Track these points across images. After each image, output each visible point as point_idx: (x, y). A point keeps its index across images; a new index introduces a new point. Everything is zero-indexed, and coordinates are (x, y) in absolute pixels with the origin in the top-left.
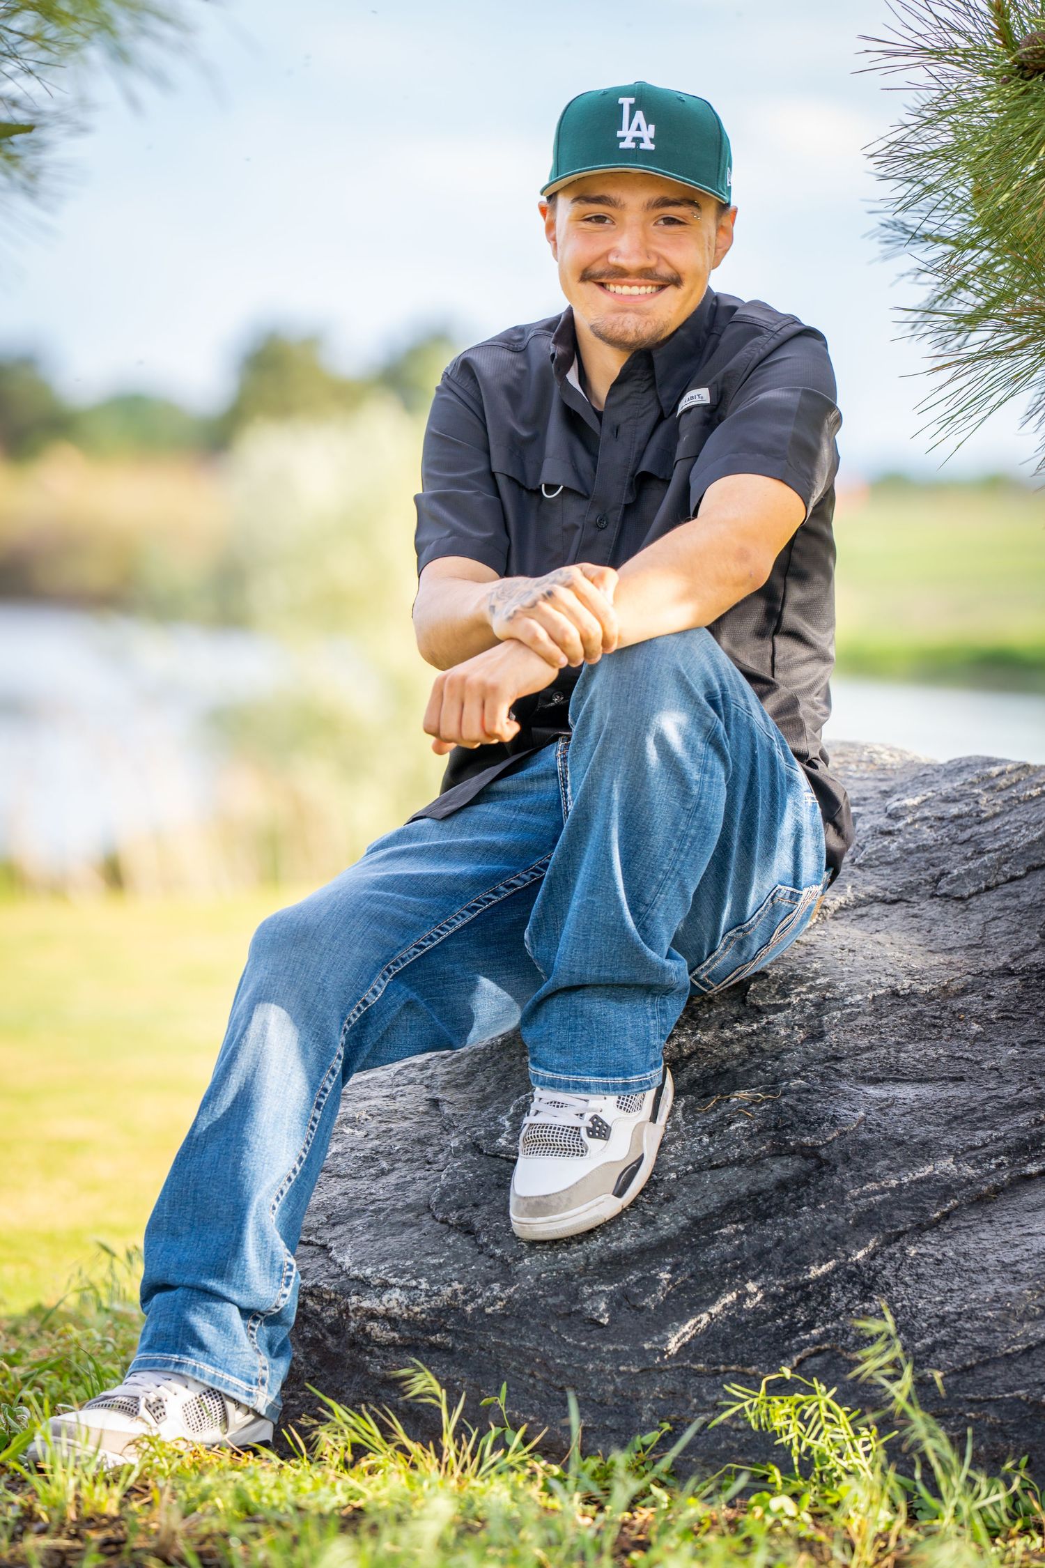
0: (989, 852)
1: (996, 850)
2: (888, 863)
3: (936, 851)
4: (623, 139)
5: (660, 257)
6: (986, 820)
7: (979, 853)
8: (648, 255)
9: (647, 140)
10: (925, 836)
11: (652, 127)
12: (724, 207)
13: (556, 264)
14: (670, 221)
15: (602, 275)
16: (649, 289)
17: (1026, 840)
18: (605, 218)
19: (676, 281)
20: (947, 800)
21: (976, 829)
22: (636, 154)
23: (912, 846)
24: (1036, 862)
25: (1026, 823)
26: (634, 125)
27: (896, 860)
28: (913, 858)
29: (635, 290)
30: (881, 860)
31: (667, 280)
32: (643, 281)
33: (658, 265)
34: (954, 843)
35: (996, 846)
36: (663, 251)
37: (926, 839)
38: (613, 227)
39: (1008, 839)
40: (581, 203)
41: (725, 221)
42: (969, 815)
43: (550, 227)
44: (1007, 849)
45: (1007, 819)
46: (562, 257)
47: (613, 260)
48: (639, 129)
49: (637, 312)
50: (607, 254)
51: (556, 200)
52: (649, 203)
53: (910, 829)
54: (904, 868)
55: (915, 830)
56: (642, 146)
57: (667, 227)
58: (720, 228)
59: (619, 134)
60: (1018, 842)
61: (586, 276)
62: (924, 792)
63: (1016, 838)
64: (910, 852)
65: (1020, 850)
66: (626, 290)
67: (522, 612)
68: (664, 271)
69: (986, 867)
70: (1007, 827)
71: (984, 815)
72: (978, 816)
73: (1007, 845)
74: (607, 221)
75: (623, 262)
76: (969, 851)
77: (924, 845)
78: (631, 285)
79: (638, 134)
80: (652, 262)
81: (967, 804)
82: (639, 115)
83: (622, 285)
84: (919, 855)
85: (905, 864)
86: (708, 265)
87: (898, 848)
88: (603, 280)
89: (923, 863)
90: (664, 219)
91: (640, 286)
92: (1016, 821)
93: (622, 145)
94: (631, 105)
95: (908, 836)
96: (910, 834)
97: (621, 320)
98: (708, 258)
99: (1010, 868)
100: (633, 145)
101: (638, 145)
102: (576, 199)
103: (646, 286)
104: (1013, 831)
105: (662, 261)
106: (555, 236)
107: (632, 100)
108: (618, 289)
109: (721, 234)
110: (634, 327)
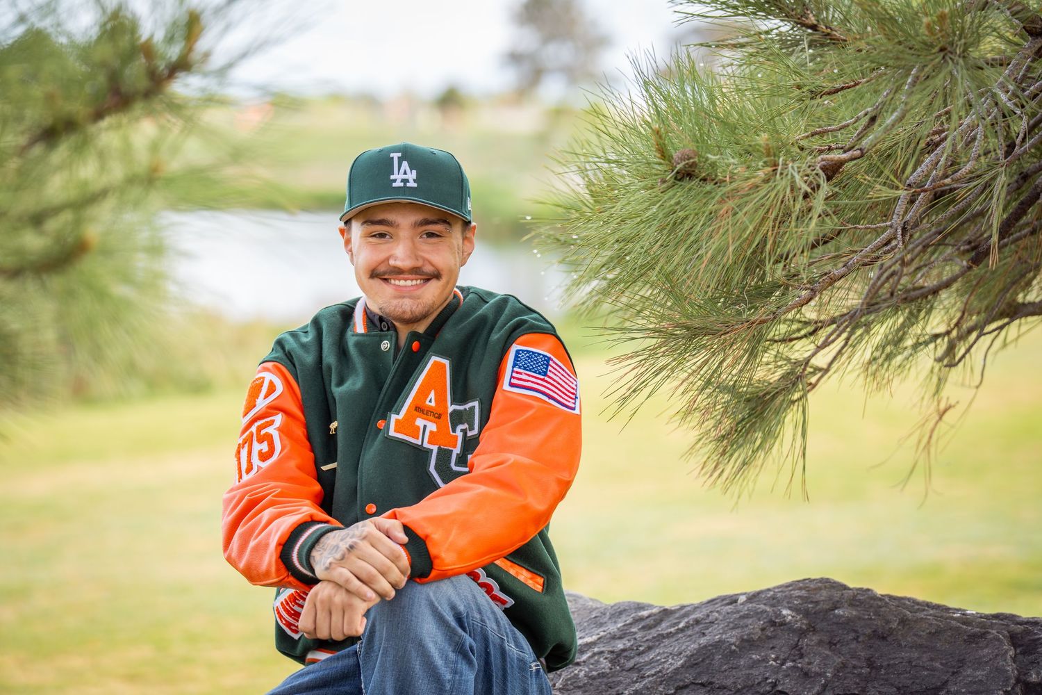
0: (648, 676)
1: (653, 675)
2: (579, 687)
3: (612, 677)
4: (395, 181)
5: (425, 260)
6: (643, 652)
7: (642, 677)
8: (417, 258)
9: (411, 181)
10: (602, 666)
11: (414, 172)
12: (467, 223)
13: (353, 267)
14: (431, 235)
15: (385, 273)
16: (419, 282)
17: (673, 667)
18: (386, 234)
19: (437, 276)
20: (614, 637)
21: (637, 659)
22: (404, 190)
23: (595, 673)
24: (681, 684)
25: (671, 654)
26: (402, 171)
27: (584, 684)
28: (596, 683)
29: (409, 283)
30: (574, 685)
31: (430, 275)
32: (414, 276)
33: (423, 265)
34: (623, 670)
35: (653, 672)
36: (426, 256)
37: (604, 668)
38: (391, 240)
39: (660, 667)
40: (368, 225)
41: (469, 235)
42: (631, 649)
43: (348, 242)
44: (660, 674)
45: (657, 651)
46: (357, 262)
47: (392, 262)
48: (405, 173)
49: (410, 297)
50: (388, 259)
51: (351, 224)
52: (415, 223)
53: (592, 661)
54: (590, 690)
55: (595, 661)
56: (408, 185)
57: (429, 239)
58: (465, 238)
59: (392, 177)
60: (668, 669)
61: (374, 274)
62: (597, 632)
63: (666, 666)
64: (593, 678)
65: (669, 675)
66: (402, 283)
67: (336, 564)
68: (428, 269)
69: (648, 688)
70: (659, 658)
71: (641, 649)
72: (637, 649)
73: (660, 671)
74: (387, 237)
75: (399, 264)
76: (635, 676)
77: (603, 673)
78: (406, 280)
79: (405, 177)
80: (419, 264)
81: (629, 640)
82: (405, 164)
83: (399, 280)
84: (599, 680)
85: (592, 687)
86: (458, 264)
87: (585, 676)
88: (386, 277)
89: (603, 686)
90: (427, 234)
91: (412, 280)
92: (664, 653)
93: (394, 185)
94: (399, 158)
95: (591, 666)
96: (592, 664)
97: (400, 304)
98: (458, 259)
99: (664, 688)
100: (402, 184)
101: (405, 184)
102: (364, 223)
103: (416, 280)
104: (663, 660)
105: (426, 262)
106: (351, 248)
107: (400, 155)
108: (397, 282)
109: (466, 242)
110: (409, 309)
